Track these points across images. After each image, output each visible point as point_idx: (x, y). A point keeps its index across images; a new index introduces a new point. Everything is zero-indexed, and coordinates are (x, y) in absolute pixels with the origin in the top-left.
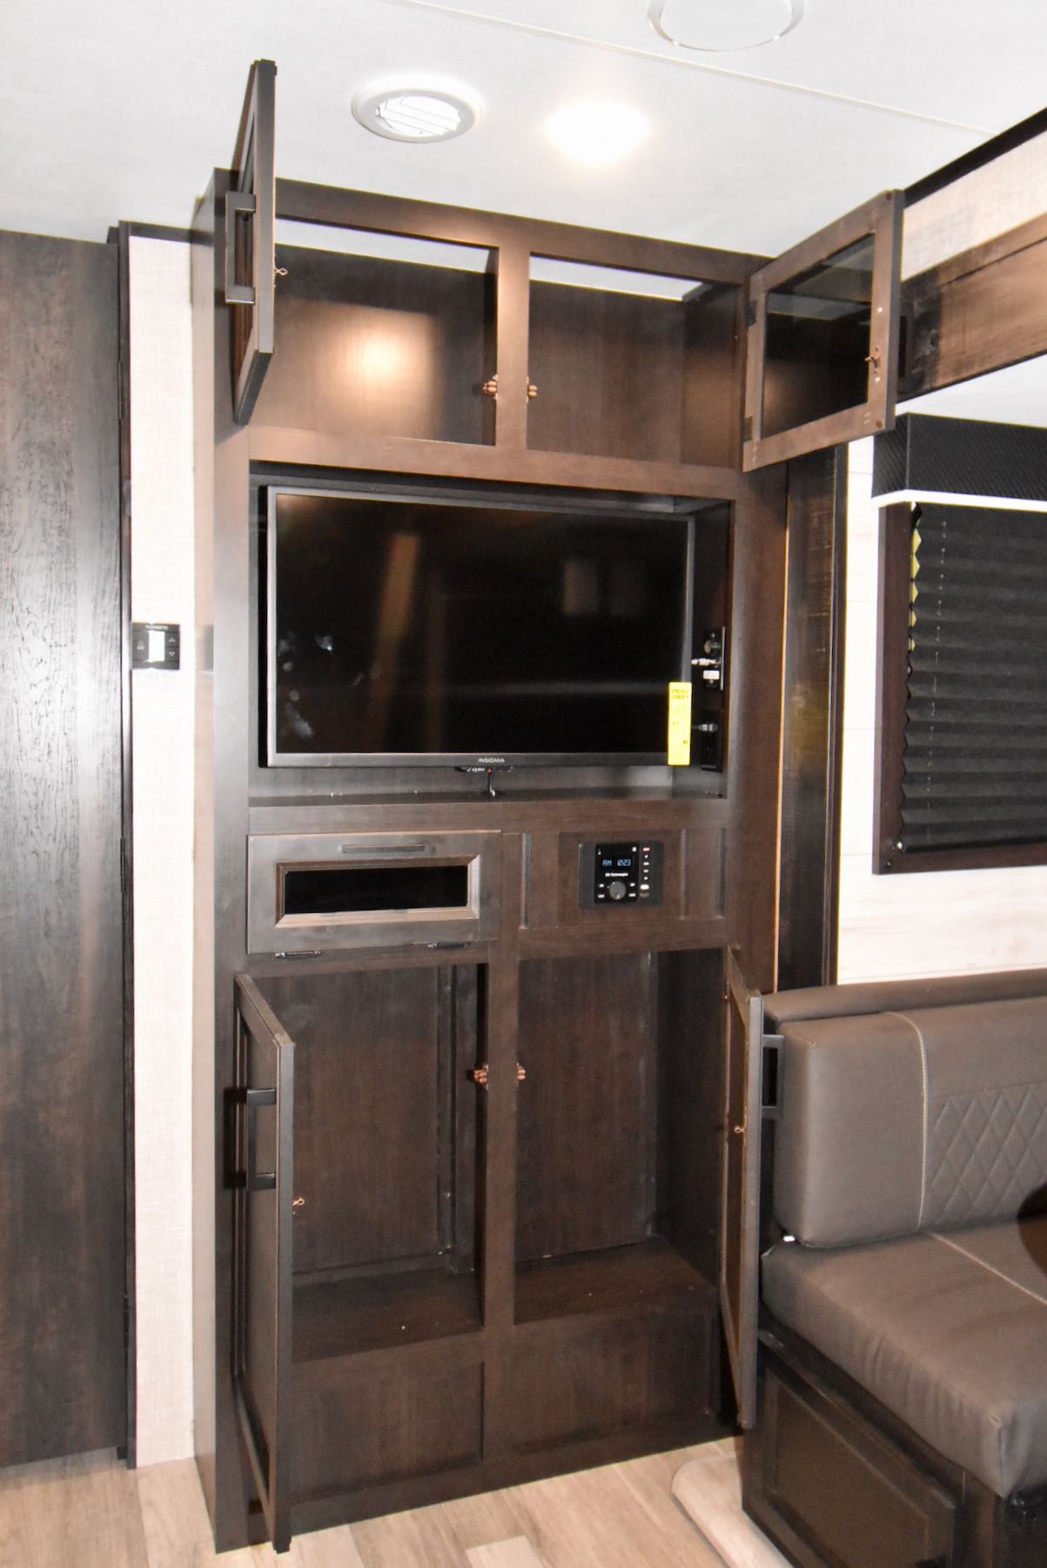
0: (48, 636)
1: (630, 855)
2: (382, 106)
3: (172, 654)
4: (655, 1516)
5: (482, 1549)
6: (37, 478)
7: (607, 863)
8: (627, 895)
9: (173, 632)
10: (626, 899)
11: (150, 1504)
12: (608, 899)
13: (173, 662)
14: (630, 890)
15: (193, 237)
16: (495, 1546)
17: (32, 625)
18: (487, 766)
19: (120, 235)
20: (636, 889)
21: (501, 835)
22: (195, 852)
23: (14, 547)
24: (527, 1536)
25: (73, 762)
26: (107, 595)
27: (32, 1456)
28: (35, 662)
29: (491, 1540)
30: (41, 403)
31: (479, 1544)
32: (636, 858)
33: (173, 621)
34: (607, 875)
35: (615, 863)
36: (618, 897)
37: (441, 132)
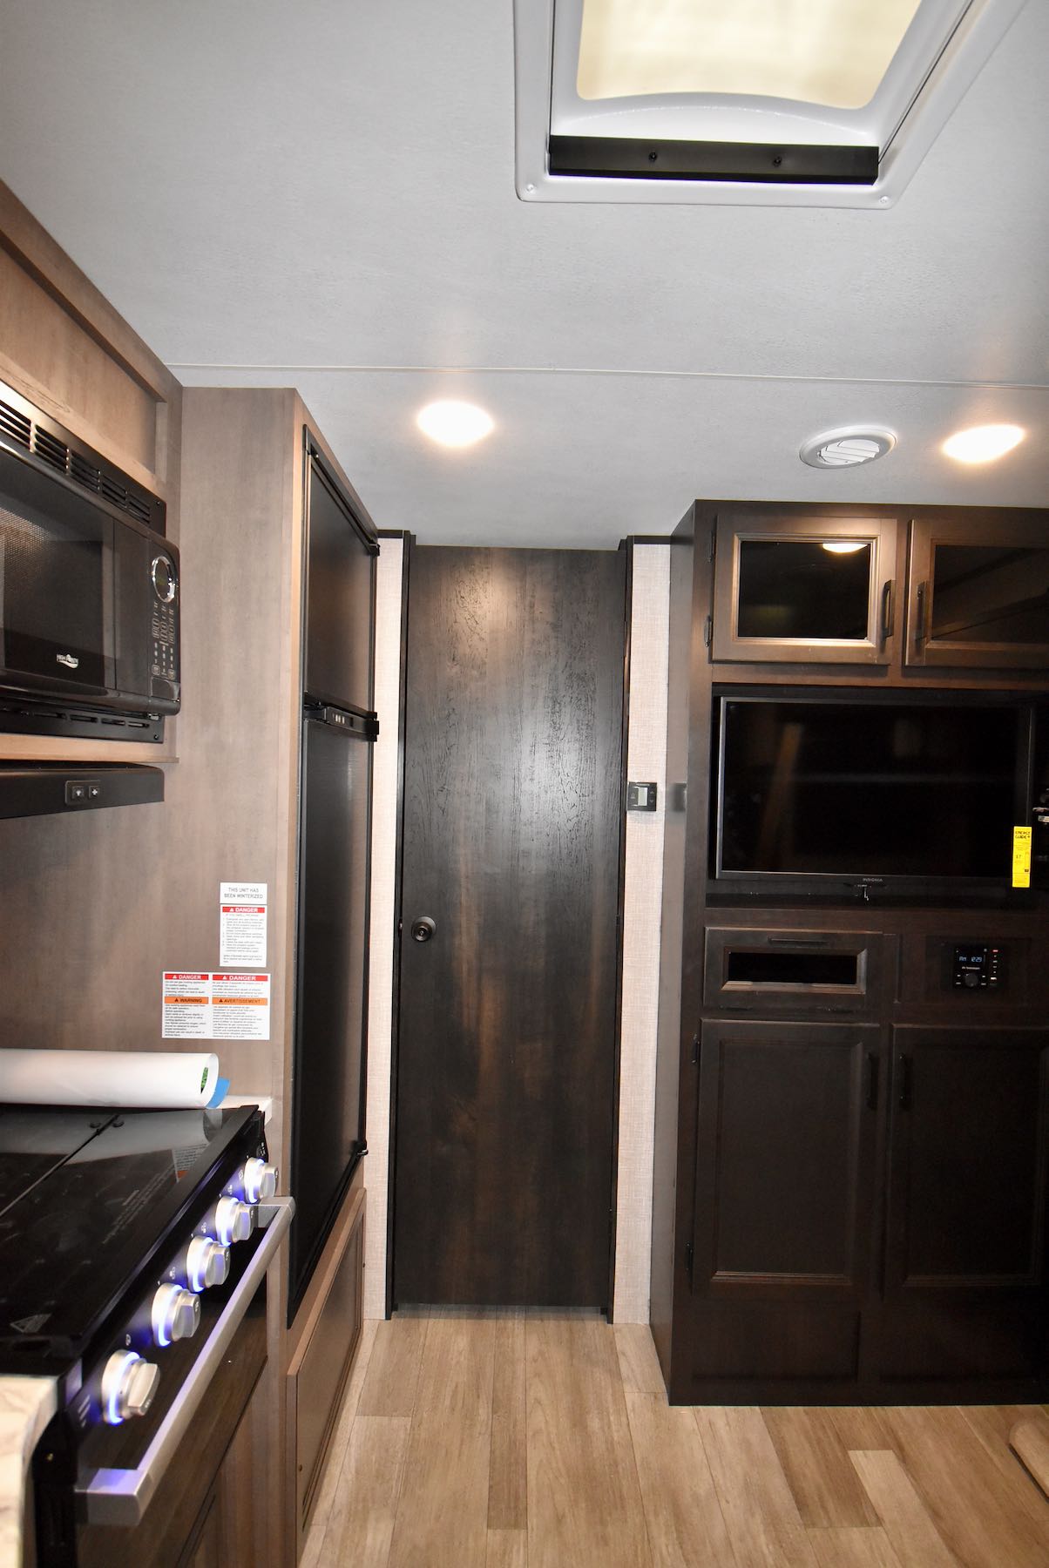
0: (578, 791)
1: (980, 953)
2: (823, 450)
3: (652, 801)
4: (996, 1459)
5: (860, 1453)
6: (575, 695)
7: (962, 959)
8: (979, 985)
9: (652, 788)
10: (978, 987)
11: (624, 1354)
12: (964, 986)
13: (652, 806)
14: (981, 980)
15: (672, 540)
16: (870, 1453)
17: (570, 784)
18: (869, 884)
19: (627, 545)
20: (987, 980)
21: (882, 935)
22: (661, 927)
23: (561, 737)
24: (894, 1452)
25: (590, 867)
26: (614, 765)
27: (551, 1303)
28: (570, 806)
29: (867, 1449)
30: (579, 651)
31: (857, 1449)
32: (989, 956)
33: (653, 781)
34: (963, 968)
35: (969, 959)
36: (972, 985)
37: (862, 460)
